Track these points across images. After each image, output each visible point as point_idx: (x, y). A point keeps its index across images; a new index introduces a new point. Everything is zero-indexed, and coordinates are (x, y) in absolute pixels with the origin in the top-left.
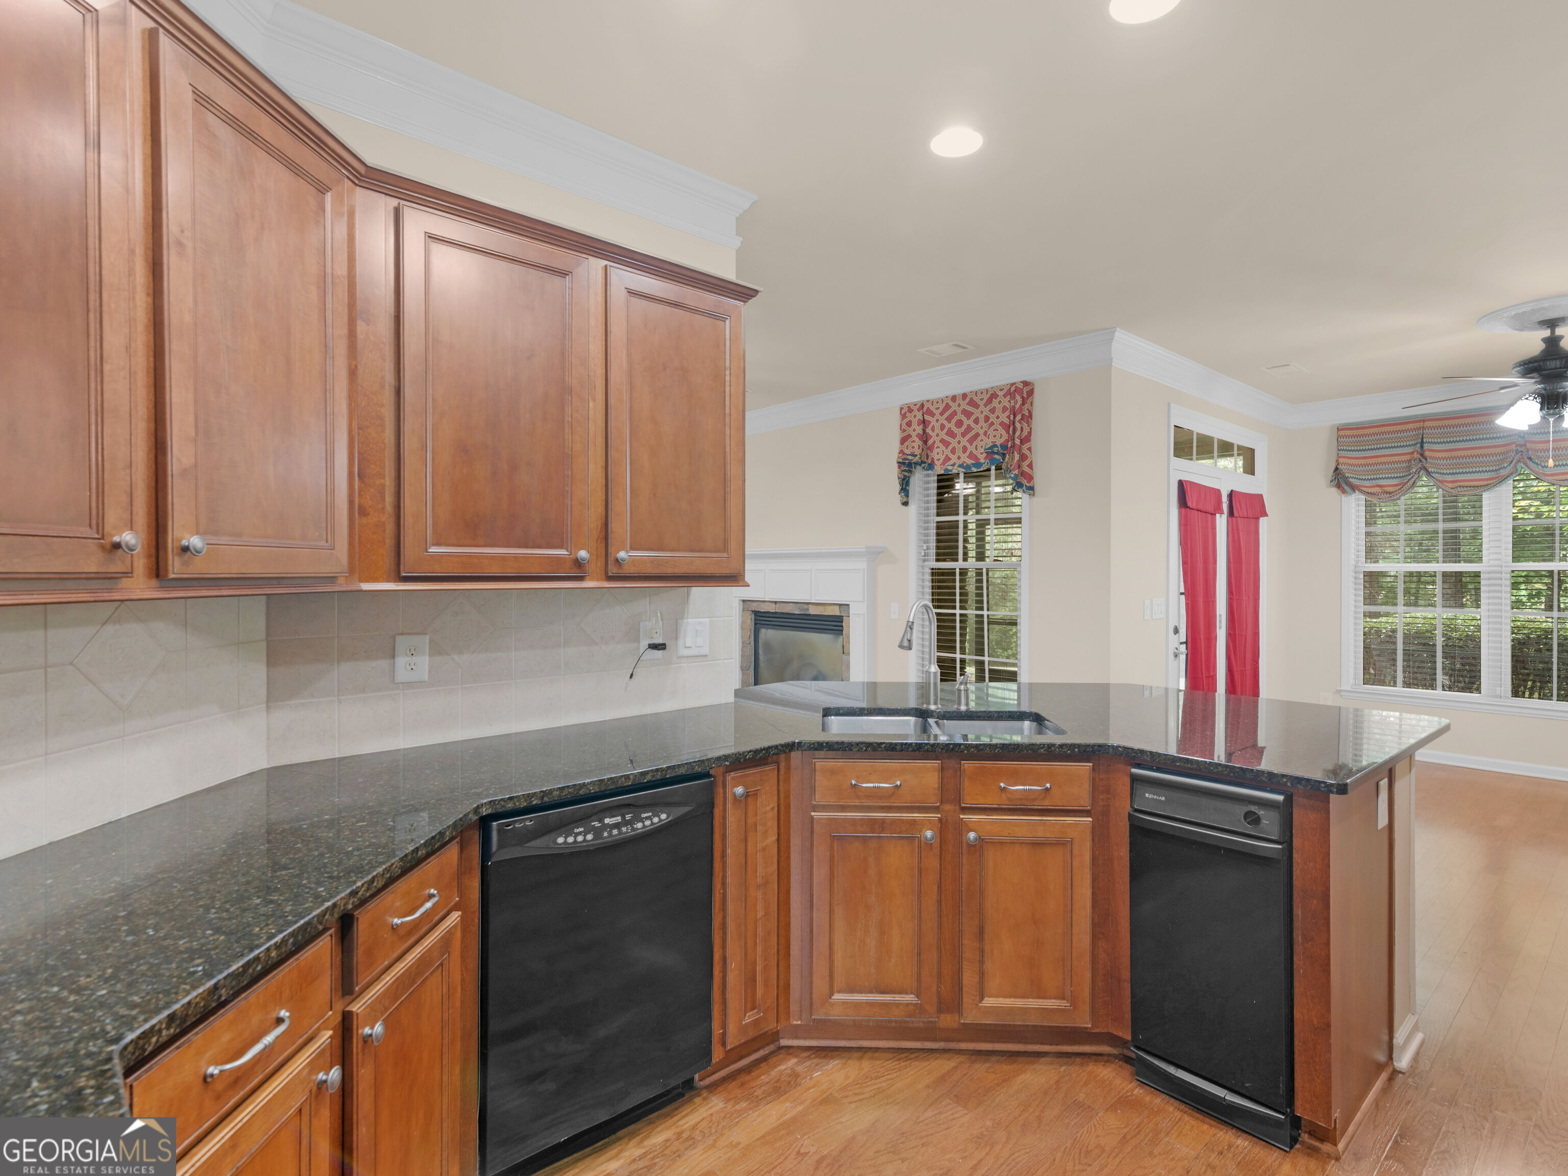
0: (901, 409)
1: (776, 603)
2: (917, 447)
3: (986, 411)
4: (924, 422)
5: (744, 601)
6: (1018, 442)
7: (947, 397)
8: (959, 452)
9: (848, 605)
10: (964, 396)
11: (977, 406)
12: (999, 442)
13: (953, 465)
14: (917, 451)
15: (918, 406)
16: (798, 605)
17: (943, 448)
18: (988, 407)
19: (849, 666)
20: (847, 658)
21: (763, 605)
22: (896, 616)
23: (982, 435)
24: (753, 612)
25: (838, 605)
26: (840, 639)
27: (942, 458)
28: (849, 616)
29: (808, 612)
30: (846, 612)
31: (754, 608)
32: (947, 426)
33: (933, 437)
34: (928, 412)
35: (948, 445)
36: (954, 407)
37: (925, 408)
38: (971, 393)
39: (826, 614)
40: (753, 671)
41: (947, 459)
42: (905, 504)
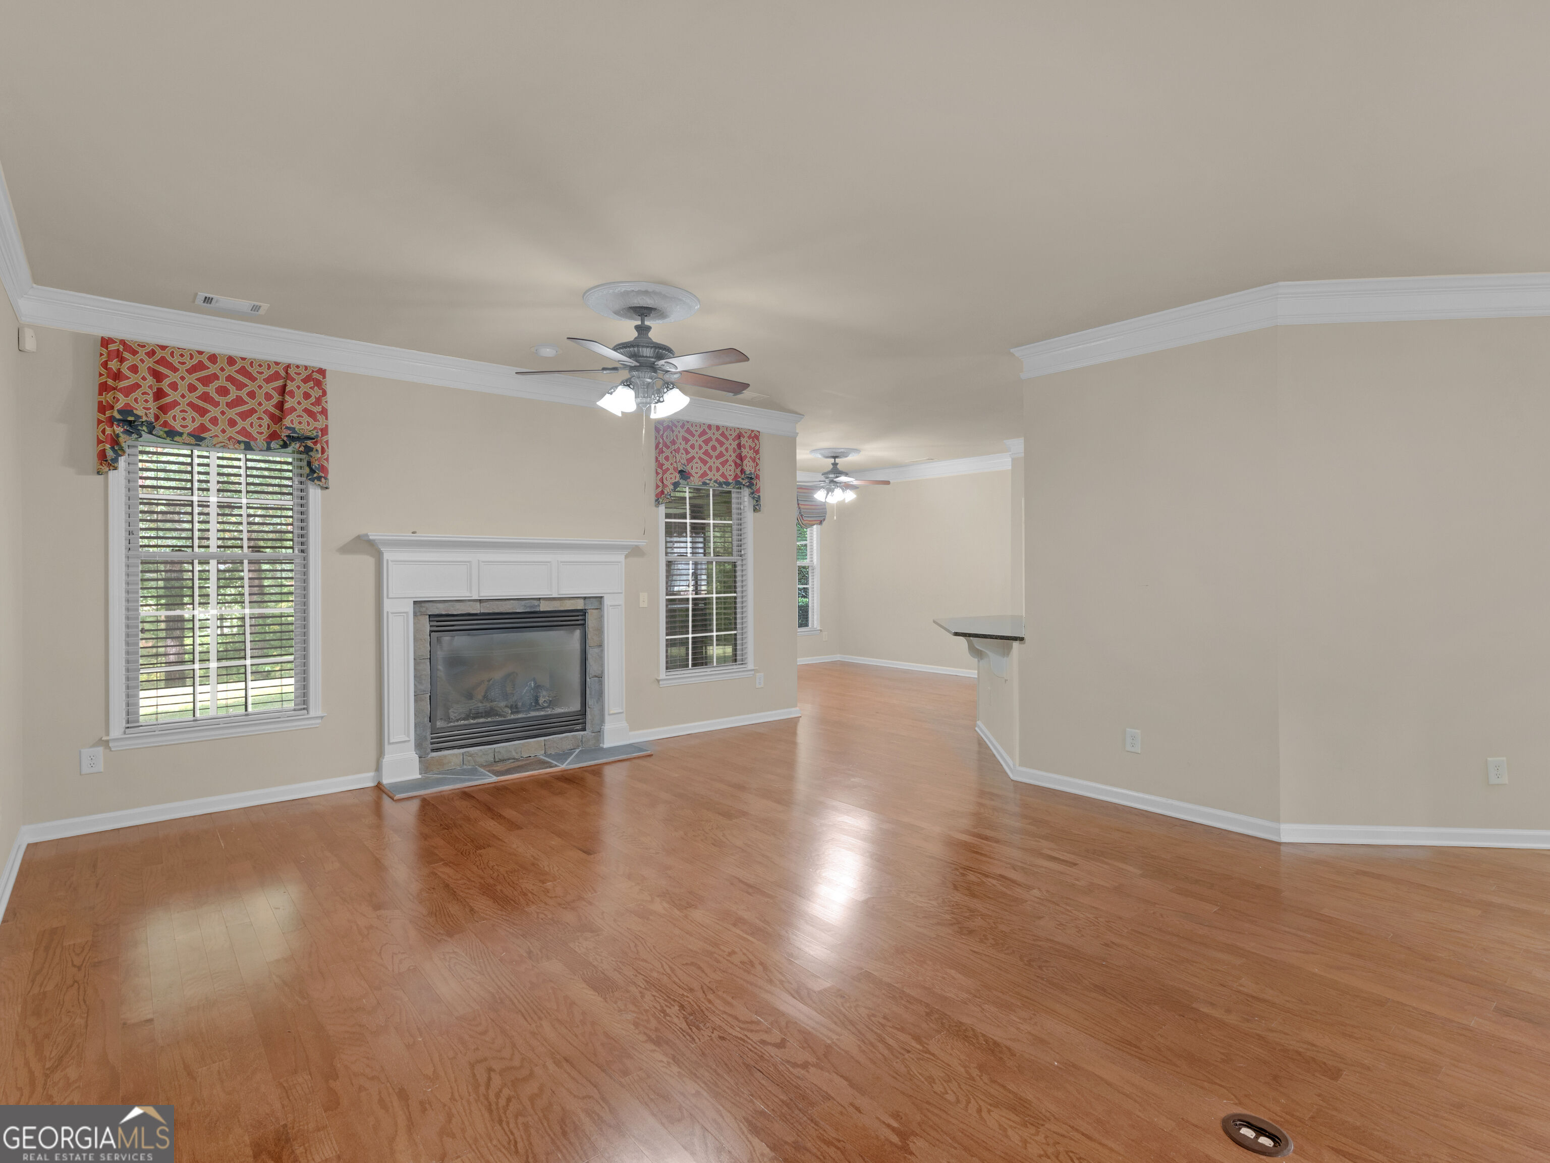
1: (482, 601)
2: (684, 459)
3: (734, 445)
4: (687, 440)
5: (415, 603)
6: (759, 472)
7: (705, 424)
8: (714, 470)
10: (717, 428)
12: (752, 471)
14: (685, 462)
15: (681, 424)
16: (523, 602)
17: (702, 465)
18: (736, 442)
19: (601, 658)
20: (596, 650)
21: (458, 605)
22: (645, 605)
23: (731, 462)
24: (430, 616)
25: (585, 598)
26: (577, 633)
27: (701, 472)
28: (600, 608)
29: (537, 609)
30: (596, 604)
31: (437, 612)
34: (689, 432)
35: (705, 463)
36: (710, 434)
37: (686, 428)
38: (722, 427)
39: (562, 609)
40: (428, 696)
41: (705, 474)
42: (657, 506)
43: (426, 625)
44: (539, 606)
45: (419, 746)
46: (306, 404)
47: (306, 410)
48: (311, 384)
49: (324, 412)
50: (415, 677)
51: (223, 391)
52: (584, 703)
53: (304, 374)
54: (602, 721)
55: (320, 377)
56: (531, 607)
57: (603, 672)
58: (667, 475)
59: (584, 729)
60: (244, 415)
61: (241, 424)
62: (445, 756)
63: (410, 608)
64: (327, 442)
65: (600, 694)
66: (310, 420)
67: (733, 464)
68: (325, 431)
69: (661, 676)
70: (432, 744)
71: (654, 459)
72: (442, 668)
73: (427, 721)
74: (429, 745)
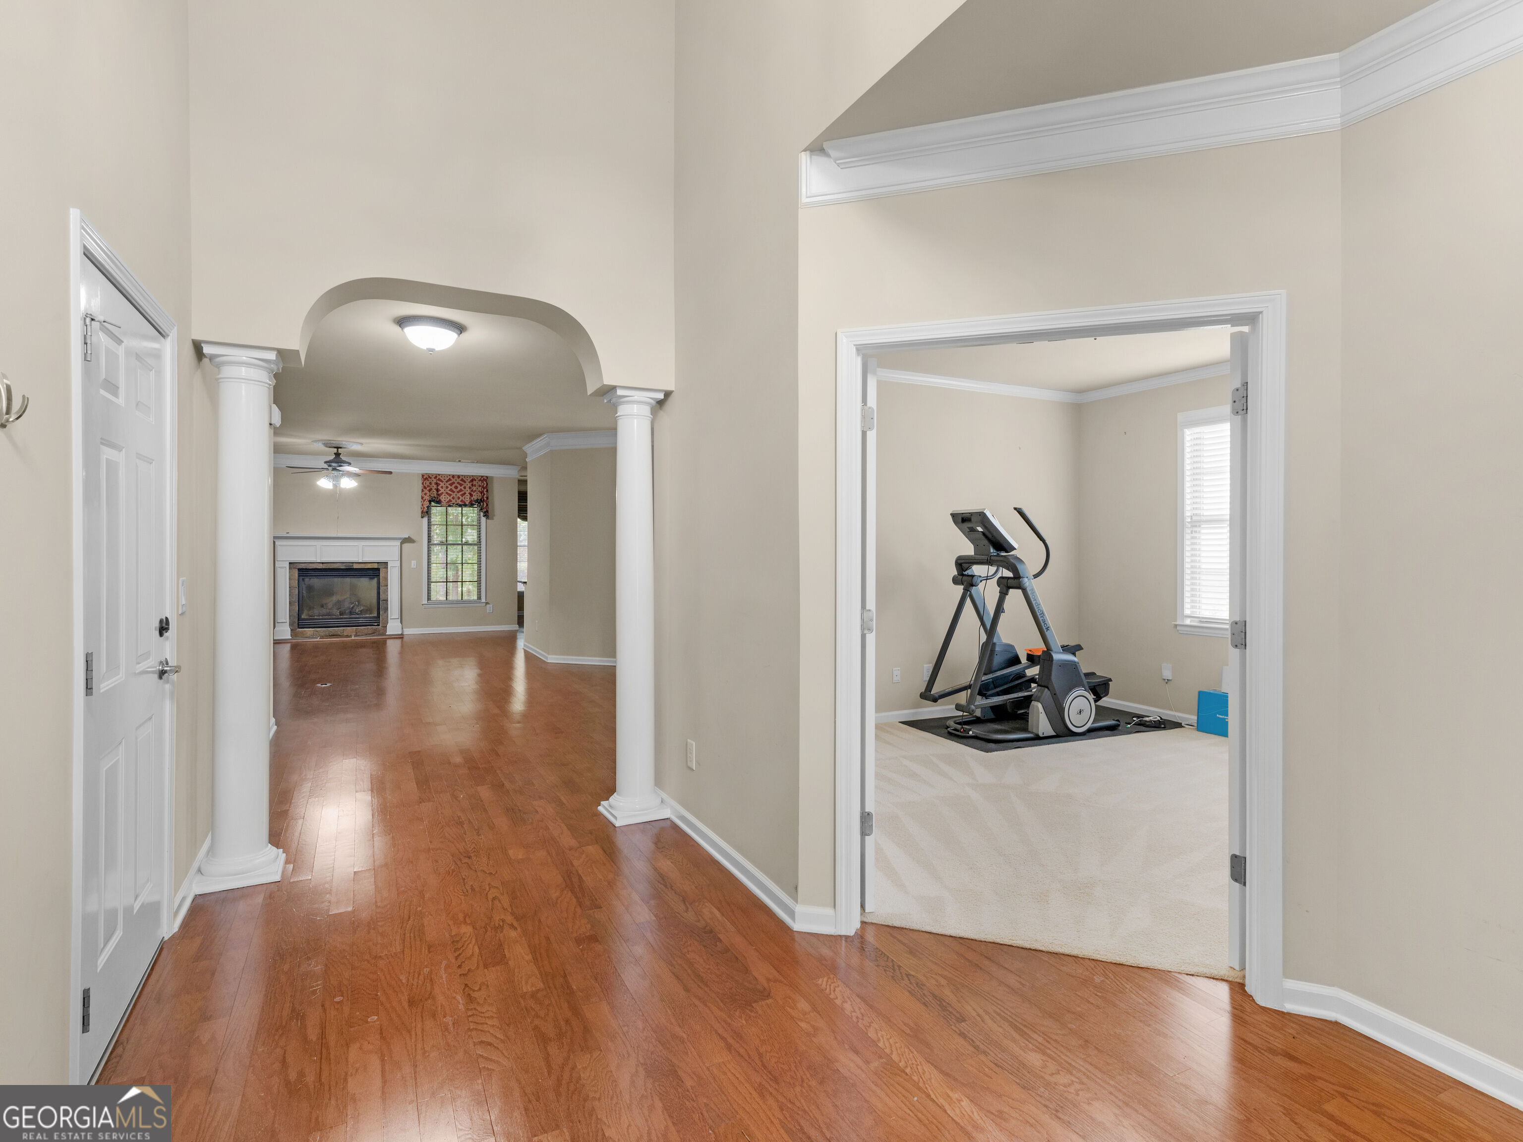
0: (423, 476)
1: (323, 563)
2: (435, 494)
3: (470, 485)
4: (437, 484)
5: (290, 563)
6: (485, 499)
7: (450, 475)
8: (456, 499)
9: (387, 562)
10: (459, 477)
11: (465, 482)
12: (479, 498)
13: (453, 504)
14: (436, 496)
15: (434, 476)
16: (344, 564)
17: (448, 496)
18: (471, 483)
19: (386, 592)
20: (385, 588)
21: (310, 565)
22: (415, 567)
23: (467, 494)
24: (298, 569)
25: (378, 563)
26: (376, 579)
27: (447, 500)
28: (386, 568)
29: (352, 567)
30: (384, 566)
31: (301, 567)
32: (450, 487)
33: (442, 490)
34: (439, 480)
35: (450, 495)
36: (453, 480)
37: (438, 478)
38: (462, 476)
39: (366, 567)
40: (297, 604)
41: (450, 501)
42: (422, 517)
43: (296, 573)
44: (353, 566)
45: (291, 625)
50: (290, 595)
52: (379, 613)
54: (387, 623)
56: (348, 566)
57: (388, 598)
58: (425, 503)
59: (379, 625)
62: (305, 631)
63: (287, 566)
65: (386, 609)
67: (469, 495)
69: (424, 603)
70: (298, 625)
71: (420, 494)
72: (304, 592)
73: (296, 615)
74: (296, 625)
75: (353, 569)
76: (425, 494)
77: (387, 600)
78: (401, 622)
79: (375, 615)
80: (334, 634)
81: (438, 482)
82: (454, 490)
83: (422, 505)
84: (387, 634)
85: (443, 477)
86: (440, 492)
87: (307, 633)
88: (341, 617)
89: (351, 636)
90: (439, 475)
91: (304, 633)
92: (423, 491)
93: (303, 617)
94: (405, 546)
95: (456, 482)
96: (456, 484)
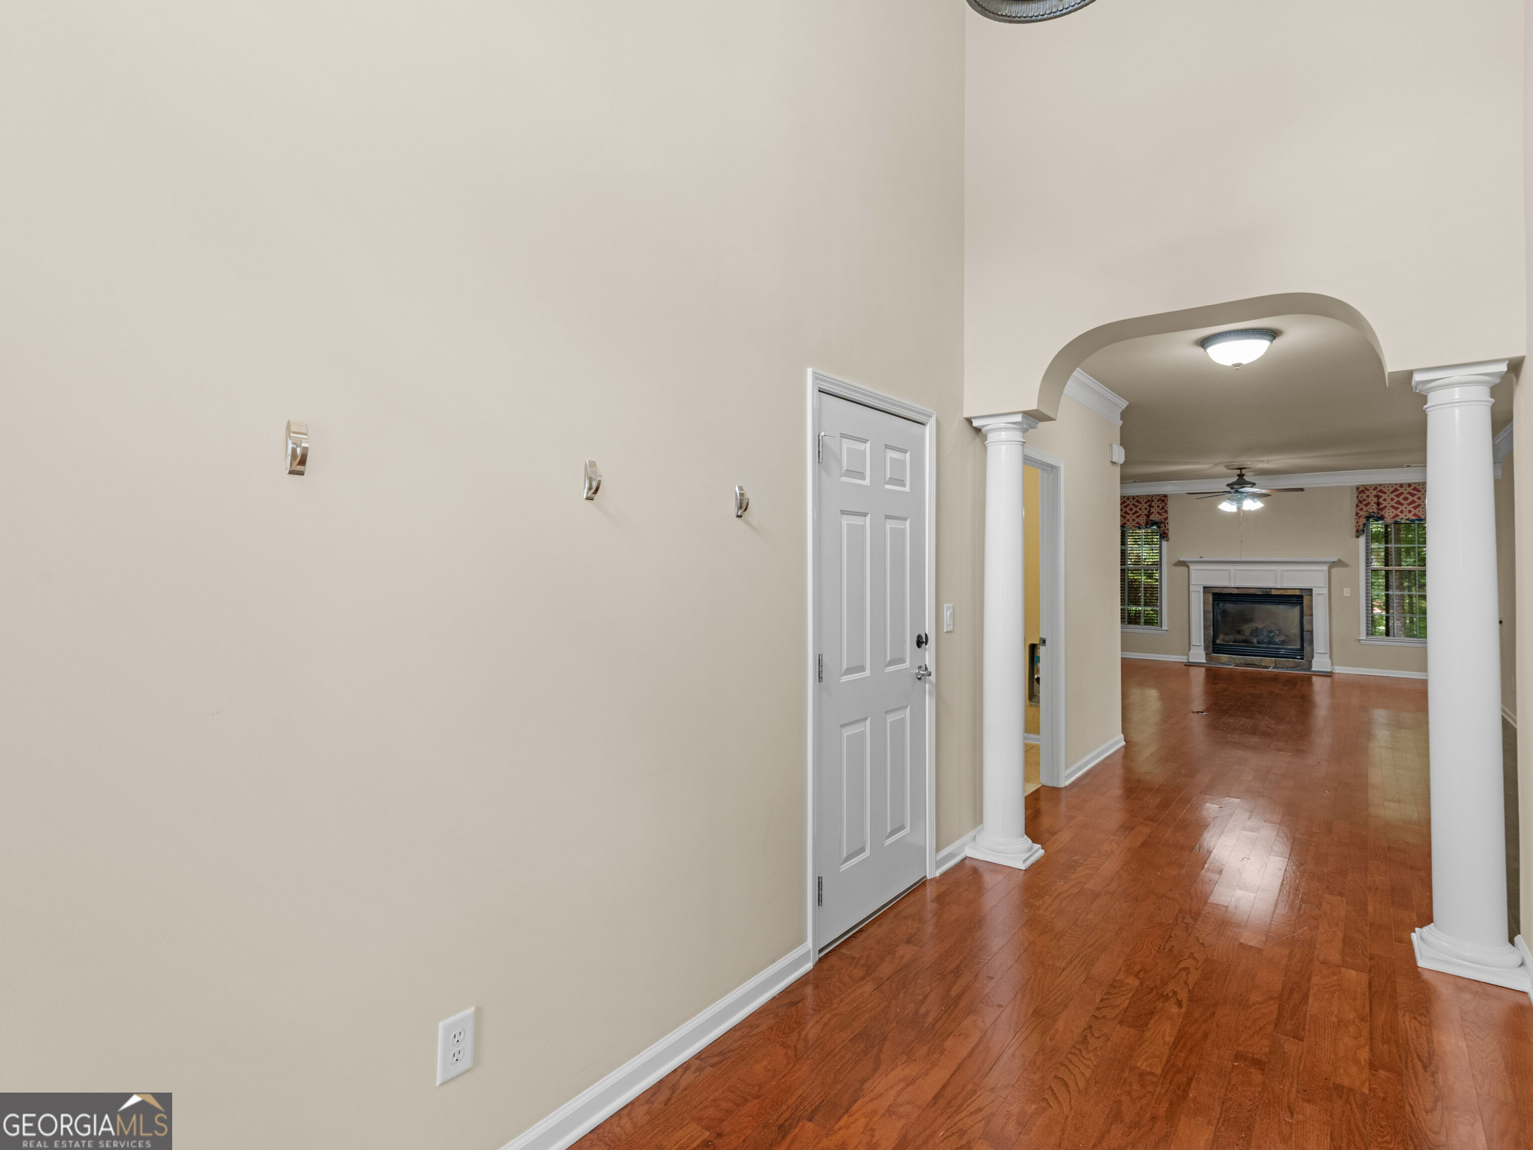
0: (1358, 488)
1: (1238, 588)
2: (1375, 509)
4: (1378, 497)
5: (1204, 587)
7: (1396, 485)
8: (1406, 513)
9: (1312, 589)
10: (1410, 485)
13: (1402, 519)
14: (1376, 511)
15: (1373, 487)
16: (1261, 590)
17: (1394, 510)
19: (1311, 622)
20: (1309, 617)
21: (1225, 589)
22: (1349, 595)
24: (1212, 593)
25: (1301, 589)
26: (1297, 609)
27: (1392, 515)
28: (1311, 595)
29: (1269, 593)
30: (1308, 593)
31: (1215, 592)
32: (1396, 499)
33: (1385, 504)
34: (1381, 491)
35: (1397, 509)
36: (1401, 490)
37: (1379, 490)
38: (1415, 483)
39: (1286, 594)
40: (1212, 628)
41: (1397, 516)
42: (1358, 537)
43: (1210, 598)
44: (1271, 592)
45: (1206, 648)
46: (1158, 510)
47: (1158, 512)
48: (1160, 502)
49: (1166, 512)
50: (1204, 619)
51: (1131, 509)
52: (1302, 645)
53: (1158, 498)
54: (1313, 657)
55: (1164, 498)
56: (1266, 592)
57: (1312, 629)
58: (1360, 520)
59: (1302, 659)
60: (1138, 517)
61: (1137, 520)
62: (1220, 656)
63: (1203, 590)
64: (1167, 523)
65: (1312, 642)
66: (1159, 516)
68: (1166, 519)
69: (1361, 638)
70: (1213, 650)
71: (1354, 510)
72: (1219, 617)
73: (1211, 639)
74: (1211, 649)
75: (1272, 595)
76: (1361, 509)
77: (1312, 632)
78: (1331, 658)
79: (1299, 647)
80: (1251, 663)
81: (1379, 494)
82: (1403, 502)
83: (1357, 522)
84: (1312, 669)
85: (1386, 487)
86: (1381, 506)
87: (1222, 660)
88: (1259, 645)
89: (1268, 667)
90: (1380, 485)
91: (1219, 658)
92: (1357, 506)
93: (1218, 642)
94: (1334, 570)
95: (1405, 492)
96: (1406, 495)
